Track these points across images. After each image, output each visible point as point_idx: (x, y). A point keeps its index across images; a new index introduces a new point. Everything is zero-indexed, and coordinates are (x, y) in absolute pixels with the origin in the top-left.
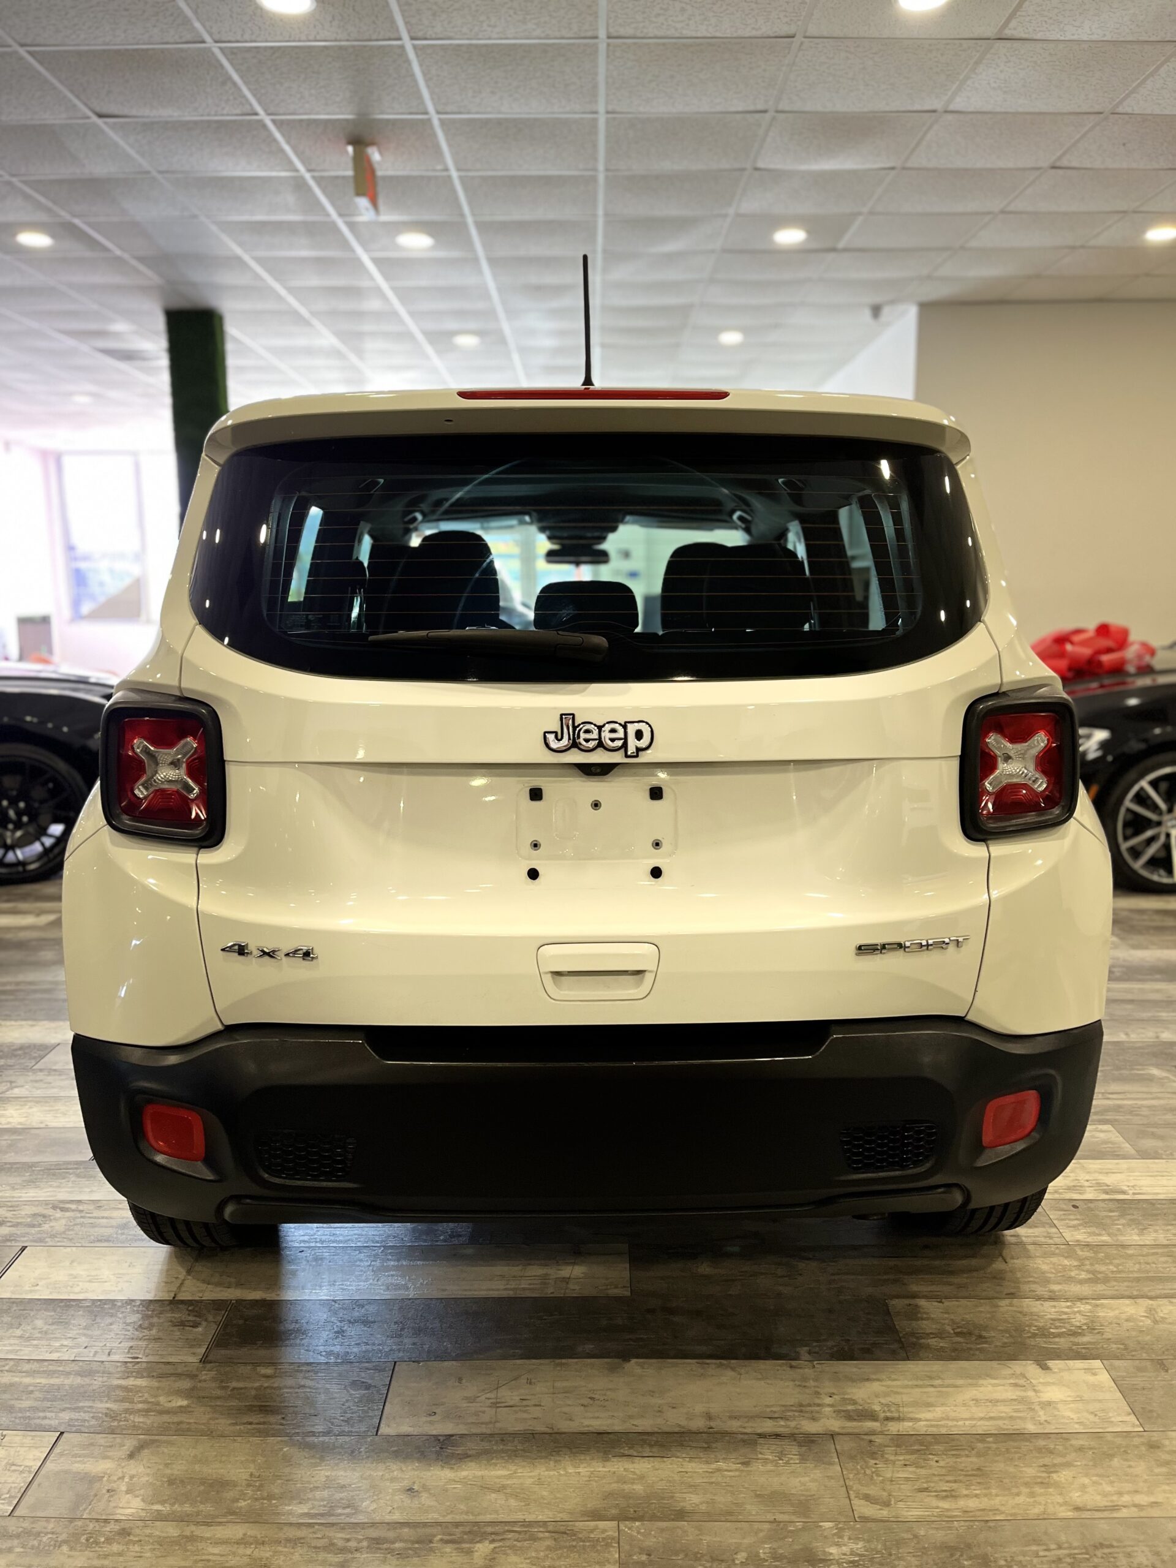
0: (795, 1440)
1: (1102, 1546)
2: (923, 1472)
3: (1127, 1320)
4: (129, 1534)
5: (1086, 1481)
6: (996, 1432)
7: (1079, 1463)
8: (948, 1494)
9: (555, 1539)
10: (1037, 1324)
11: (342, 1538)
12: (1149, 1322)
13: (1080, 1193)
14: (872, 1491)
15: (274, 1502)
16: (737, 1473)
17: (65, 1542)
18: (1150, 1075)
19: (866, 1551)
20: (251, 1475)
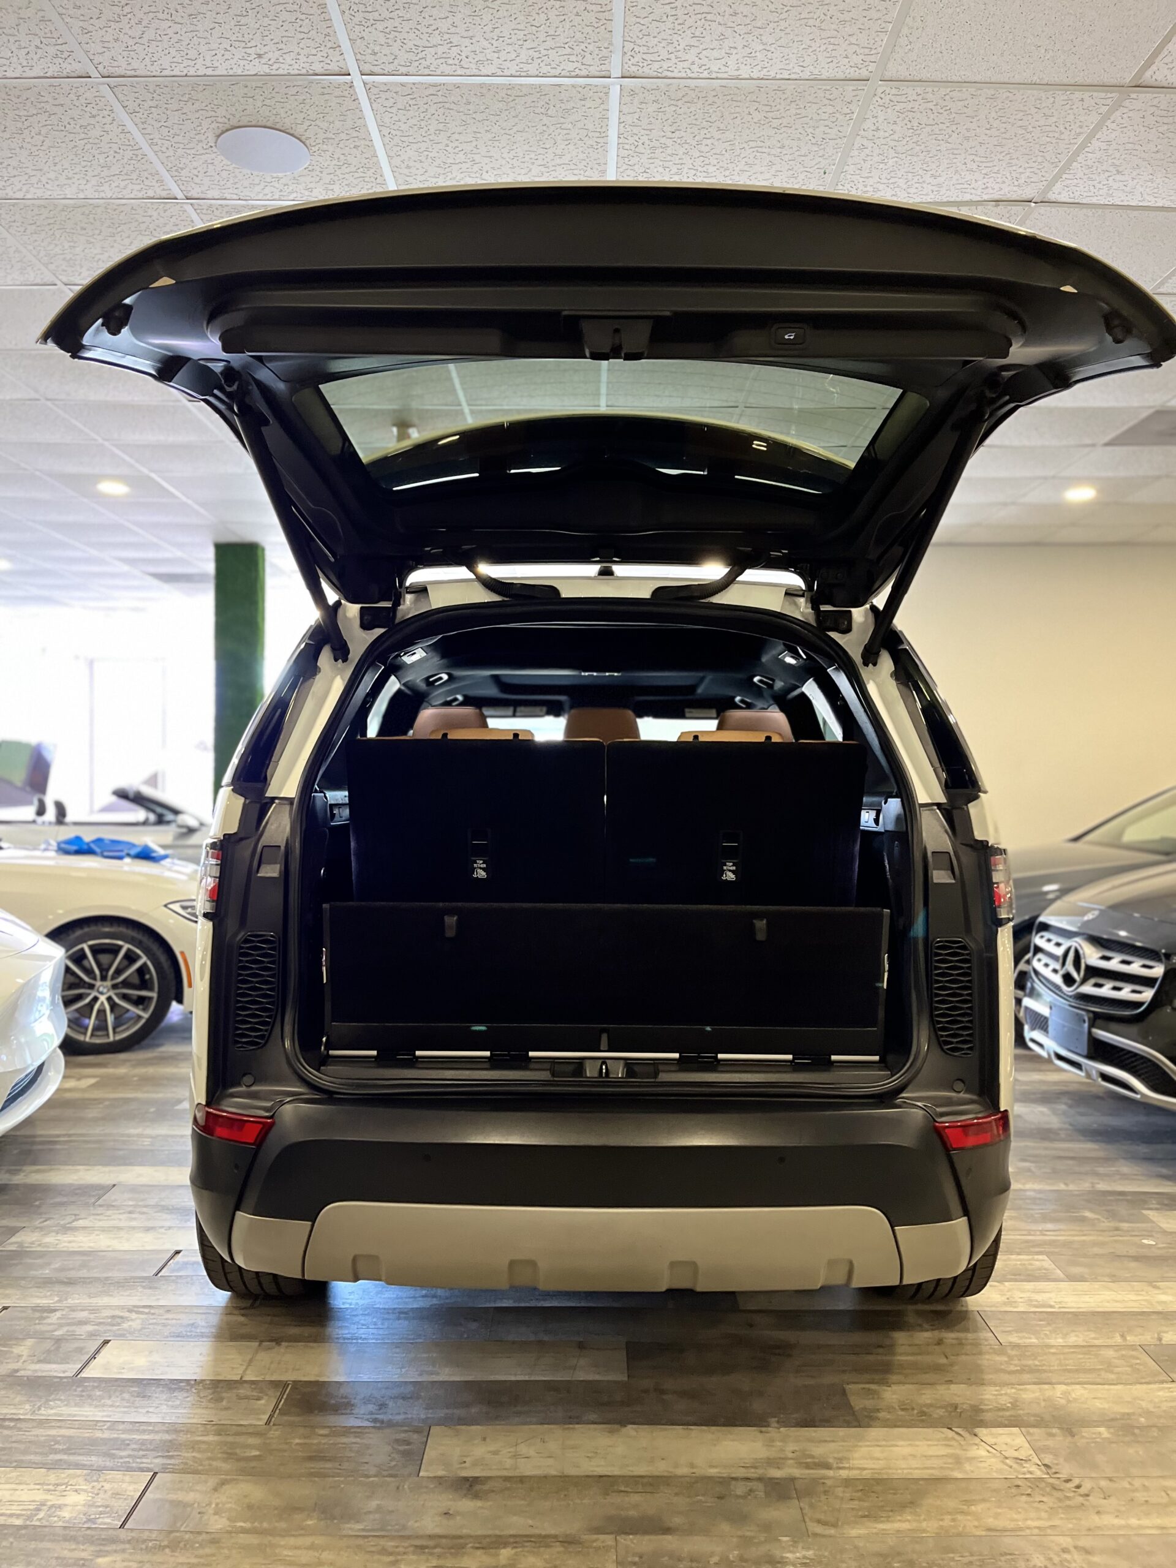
0: (762, 1482)
3: (1045, 1400)
4: (218, 1542)
6: (927, 1477)
7: (993, 1499)
8: (885, 1519)
9: (565, 1547)
10: (970, 1402)
11: (392, 1546)
14: (822, 1517)
15: (336, 1521)
18: (1084, 1216)
19: (816, 1556)
20: (316, 1503)
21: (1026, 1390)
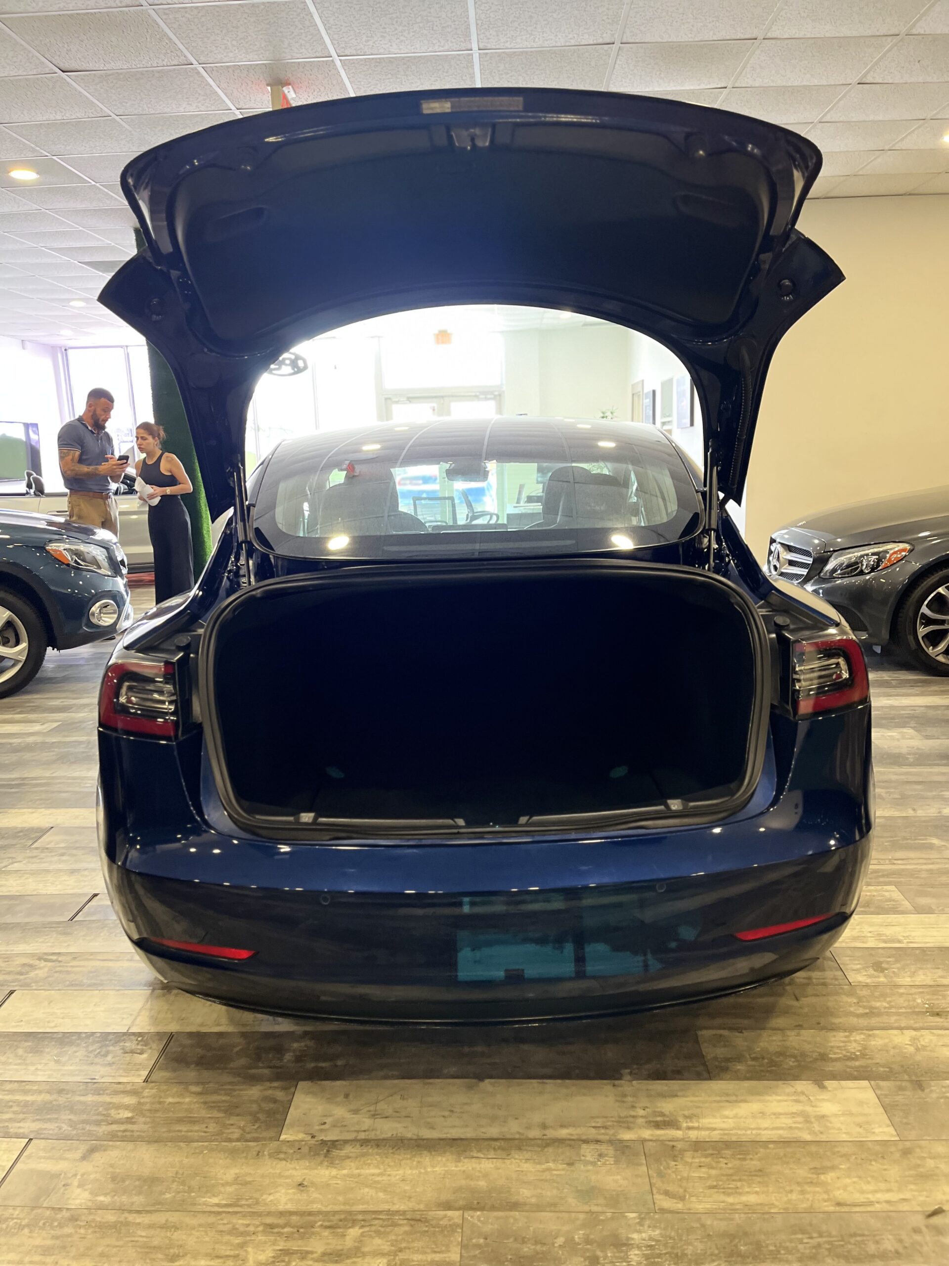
0: (612, 1145)
1: (855, 1235)
2: (713, 1172)
3: (894, 1048)
4: (77, 1220)
5: (848, 1181)
6: (776, 1140)
7: (843, 1167)
8: (733, 1191)
9: (412, 1226)
10: (818, 1050)
11: (243, 1224)
12: (912, 1049)
13: (863, 942)
14: (671, 1188)
15: (193, 1194)
16: (563, 1172)
17: (28, 1226)
18: (931, 844)
19: (662, 1237)
20: (177, 1173)
21: (874, 1036)
